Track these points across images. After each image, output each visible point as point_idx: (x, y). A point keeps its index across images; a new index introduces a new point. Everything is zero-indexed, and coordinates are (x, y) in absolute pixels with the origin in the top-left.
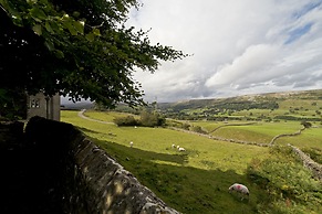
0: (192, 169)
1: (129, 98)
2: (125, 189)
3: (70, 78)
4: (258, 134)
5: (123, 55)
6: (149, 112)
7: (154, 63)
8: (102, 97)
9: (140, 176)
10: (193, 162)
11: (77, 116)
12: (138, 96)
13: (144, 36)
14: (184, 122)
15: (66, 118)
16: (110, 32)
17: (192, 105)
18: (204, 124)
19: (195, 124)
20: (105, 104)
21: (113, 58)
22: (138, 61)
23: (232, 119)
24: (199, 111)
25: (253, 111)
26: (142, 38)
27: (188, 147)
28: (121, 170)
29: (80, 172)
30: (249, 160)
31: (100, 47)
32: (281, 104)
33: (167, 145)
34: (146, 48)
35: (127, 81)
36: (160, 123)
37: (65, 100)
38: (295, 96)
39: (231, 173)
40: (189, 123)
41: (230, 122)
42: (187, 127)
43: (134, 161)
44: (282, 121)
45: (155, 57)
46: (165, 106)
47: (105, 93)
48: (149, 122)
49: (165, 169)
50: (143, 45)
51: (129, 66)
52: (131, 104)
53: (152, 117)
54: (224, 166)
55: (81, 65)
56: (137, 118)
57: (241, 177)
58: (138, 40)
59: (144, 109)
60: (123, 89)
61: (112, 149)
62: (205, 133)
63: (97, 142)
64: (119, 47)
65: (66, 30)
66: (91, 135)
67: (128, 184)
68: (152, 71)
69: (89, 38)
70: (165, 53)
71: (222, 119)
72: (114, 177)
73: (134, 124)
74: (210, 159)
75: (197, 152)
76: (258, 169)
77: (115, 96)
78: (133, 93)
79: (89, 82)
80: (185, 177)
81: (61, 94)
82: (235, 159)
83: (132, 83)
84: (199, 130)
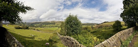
0: (36, 41)
1: (18, 21)
2: (17, 46)
3: (5, 16)
4: (51, 30)
5: (17, 9)
6: (24, 25)
7: (25, 11)
8: (12, 21)
9: (21, 43)
10: (36, 39)
11: (6, 26)
12: (21, 20)
13: (23, 4)
14: (34, 28)
15: (4, 26)
16: (14, 3)
17: (36, 23)
18: (39, 28)
19: (37, 28)
20: (12, 23)
21: (14, 10)
22: (21, 11)
23: (46, 27)
24: (38, 25)
25: (51, 25)
26: (22, 4)
27: (35, 35)
28: (16, 40)
29: (7, 39)
30: (49, 37)
31: (11, 8)
32: (56, 23)
33: (29, 34)
34: (23, 7)
35: (18, 17)
36: (27, 28)
37: (3, 22)
38: (58, 22)
39: (46, 40)
40: (35, 28)
41: (45, 28)
42: (34, 29)
43: (20, 39)
44: (56, 27)
45: (26, 10)
46: (29, 24)
47: (12, 20)
48: (24, 28)
49: (28, 41)
50: (22, 6)
51: (19, 12)
52: (19, 23)
53: (25, 27)
54: (44, 39)
55: (7, 13)
56: (21, 27)
57: (48, 41)
58: (21, 5)
59: (23, 24)
60: (17, 19)
61: (14, 35)
62: (39, 31)
63: (10, 33)
64: (16, 7)
65: (4, 5)
66: (9, 31)
67: (18, 45)
68: (25, 14)
69: (9, 6)
70: (29, 8)
71: (44, 27)
72: (15, 42)
73: (20, 28)
74: (41, 38)
75: (37, 36)
76: (51, 39)
77: (15, 21)
78: (20, 20)
79: (9, 17)
80: (34, 43)
81: (3, 21)
82: (46, 37)
83: (19, 17)
84: (38, 30)
